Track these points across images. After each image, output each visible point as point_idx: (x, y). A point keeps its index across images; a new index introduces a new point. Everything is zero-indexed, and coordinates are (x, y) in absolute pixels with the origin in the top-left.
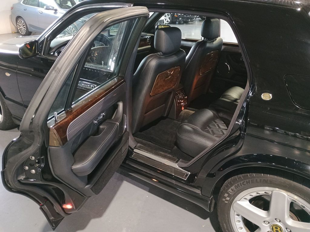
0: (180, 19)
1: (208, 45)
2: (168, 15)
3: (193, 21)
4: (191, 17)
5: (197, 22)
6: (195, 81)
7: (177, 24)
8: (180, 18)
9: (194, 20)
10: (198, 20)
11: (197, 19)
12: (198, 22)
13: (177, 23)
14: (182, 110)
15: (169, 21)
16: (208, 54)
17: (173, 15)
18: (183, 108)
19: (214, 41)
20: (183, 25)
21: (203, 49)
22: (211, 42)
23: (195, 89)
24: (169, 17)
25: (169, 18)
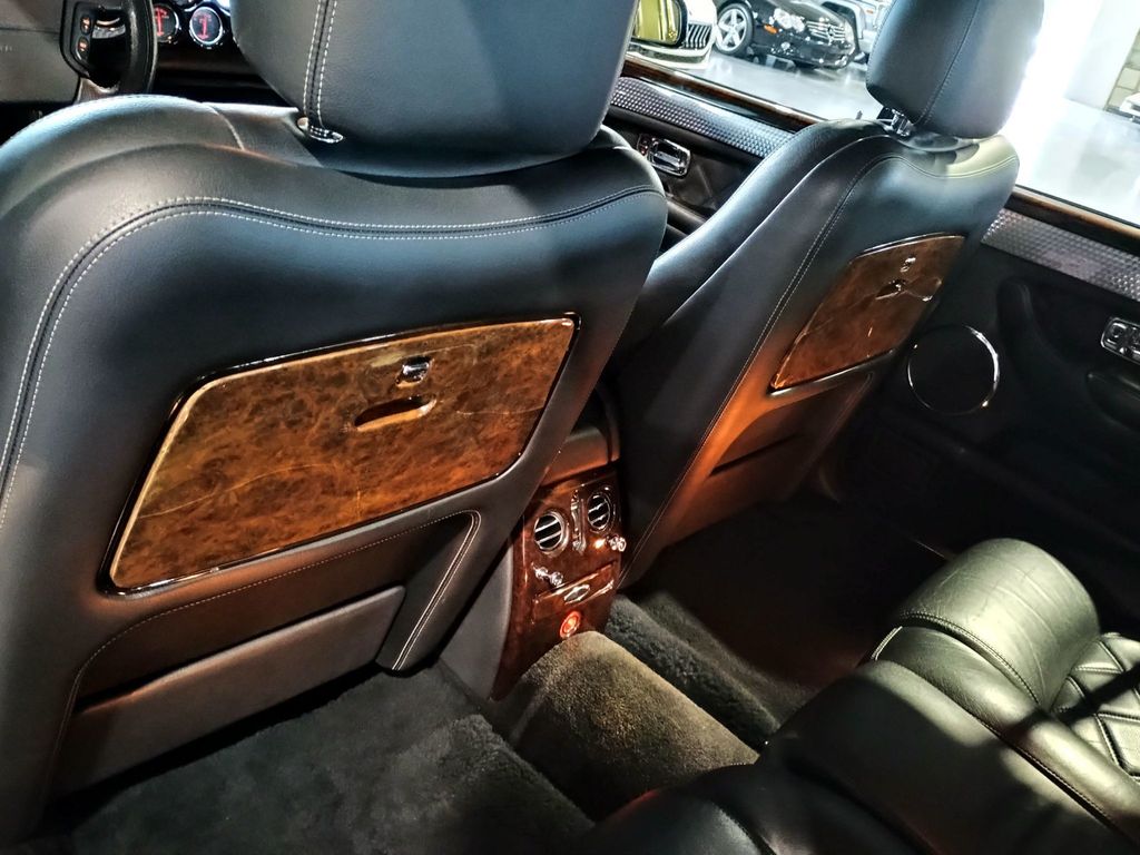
0: (785, 46)
1: (904, 175)
2: (739, 17)
3: (835, 68)
4: (830, 47)
5: (848, 79)
6: (726, 431)
7: (769, 66)
8: (783, 42)
9: (838, 67)
10: (855, 73)
11: (852, 65)
12: (853, 78)
13: (771, 59)
14: (559, 640)
15: (738, 42)
16: (882, 248)
17: (757, 23)
18: (571, 622)
19: (952, 156)
20: (791, 74)
21: (853, 193)
22: (932, 155)
23: (716, 470)
24: (739, 29)
25: (741, 32)
